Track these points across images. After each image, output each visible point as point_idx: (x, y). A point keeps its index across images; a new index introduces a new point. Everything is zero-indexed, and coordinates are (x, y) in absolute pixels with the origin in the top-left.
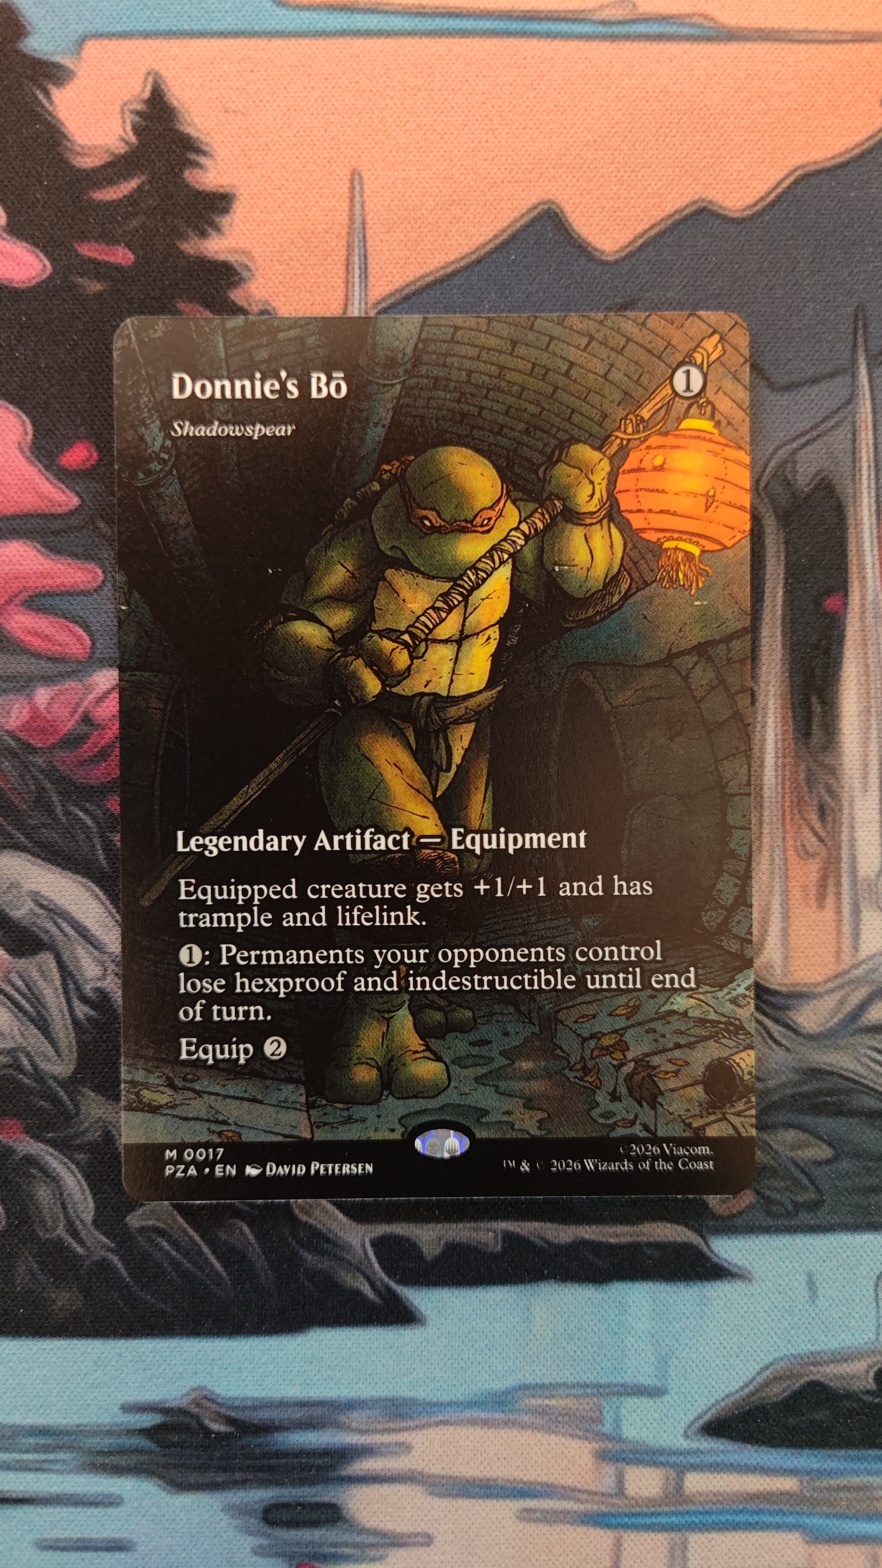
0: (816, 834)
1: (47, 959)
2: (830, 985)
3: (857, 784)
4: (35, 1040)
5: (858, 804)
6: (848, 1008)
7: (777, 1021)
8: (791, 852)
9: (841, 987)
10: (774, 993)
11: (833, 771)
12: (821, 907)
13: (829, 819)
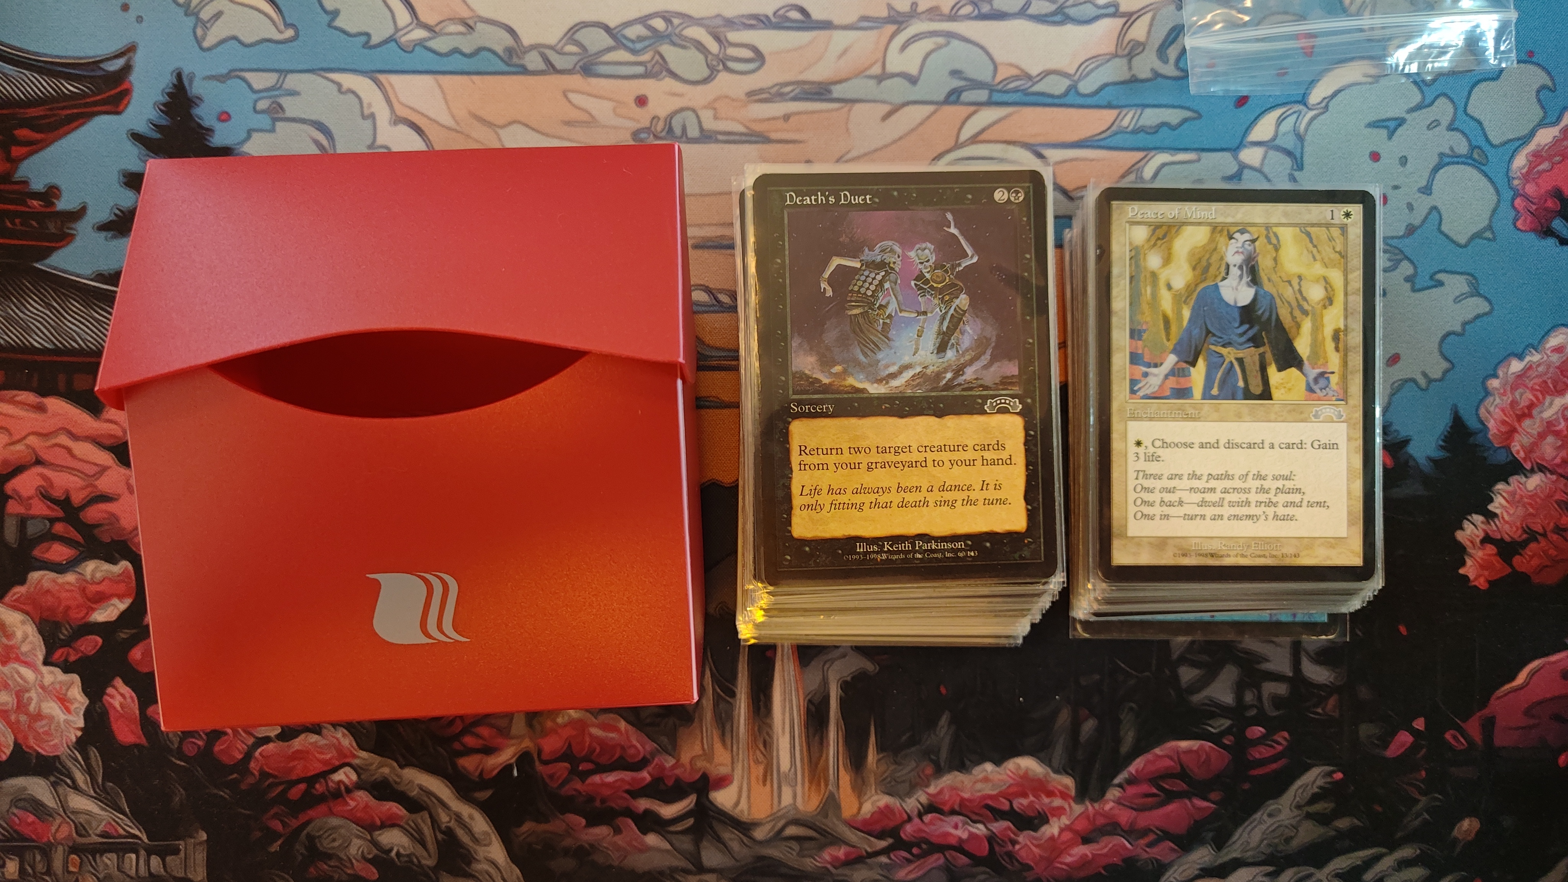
0: (762, 753)
1: (426, 814)
2: (769, 819)
3: (780, 731)
4: (420, 851)
5: (781, 740)
6: (776, 829)
7: (744, 834)
8: (751, 761)
9: (774, 820)
10: (745, 823)
11: (770, 726)
12: (764, 785)
13: (768, 746)
